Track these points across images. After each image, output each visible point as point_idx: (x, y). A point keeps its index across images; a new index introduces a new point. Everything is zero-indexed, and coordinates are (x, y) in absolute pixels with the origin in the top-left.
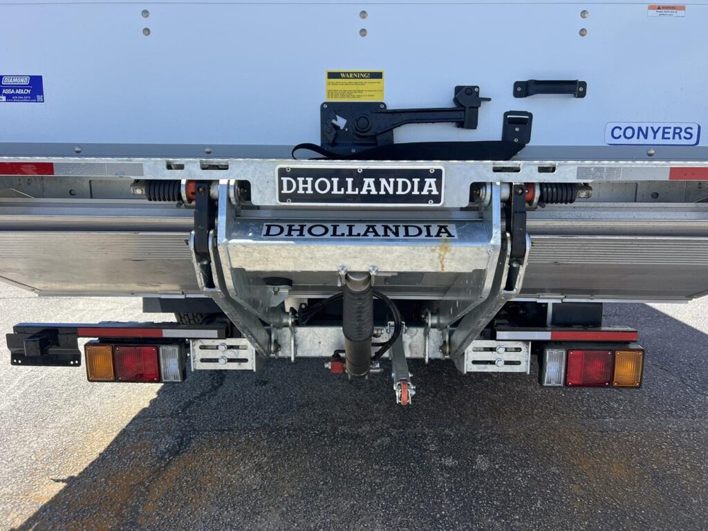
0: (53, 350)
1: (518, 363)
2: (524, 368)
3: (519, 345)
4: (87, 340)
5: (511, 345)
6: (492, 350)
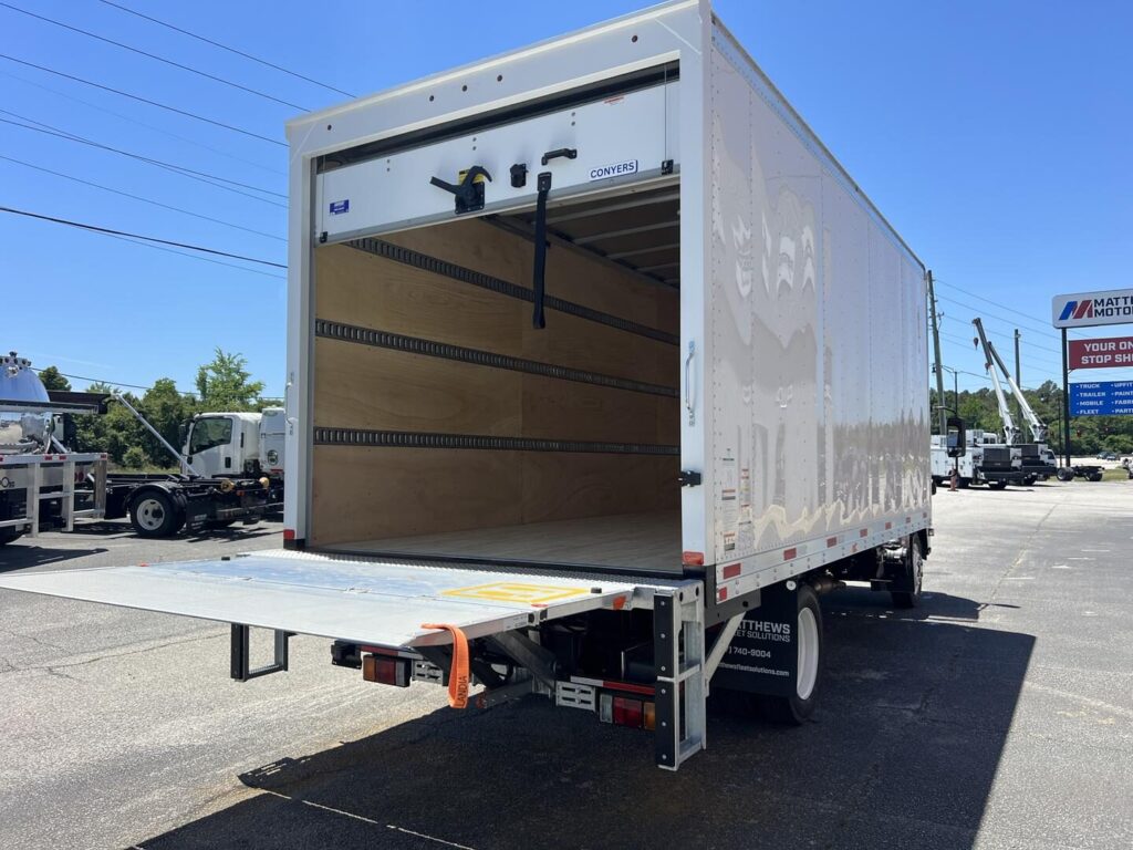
0: (350, 657)
1: (589, 703)
2: (592, 707)
3: (589, 689)
4: (366, 653)
5: (584, 688)
6: (573, 690)
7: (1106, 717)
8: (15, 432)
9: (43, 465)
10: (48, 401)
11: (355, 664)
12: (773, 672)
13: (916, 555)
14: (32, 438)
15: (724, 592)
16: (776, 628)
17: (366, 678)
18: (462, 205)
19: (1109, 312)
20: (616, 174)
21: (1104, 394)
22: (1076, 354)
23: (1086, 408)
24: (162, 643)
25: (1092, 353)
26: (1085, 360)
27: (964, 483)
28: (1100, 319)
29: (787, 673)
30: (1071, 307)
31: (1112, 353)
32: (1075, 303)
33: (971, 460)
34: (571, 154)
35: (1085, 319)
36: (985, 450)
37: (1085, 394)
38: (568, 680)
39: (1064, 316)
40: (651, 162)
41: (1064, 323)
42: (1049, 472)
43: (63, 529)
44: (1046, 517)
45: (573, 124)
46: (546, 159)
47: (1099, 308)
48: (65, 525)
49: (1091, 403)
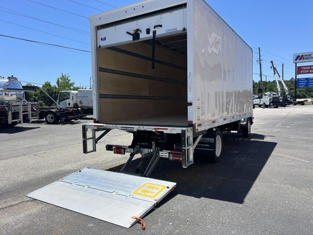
0: (110, 148)
2: (168, 157)
3: (167, 153)
4: (114, 147)
5: (166, 153)
6: (163, 153)
7: (289, 159)
8: (14, 97)
9: (23, 105)
10: (22, 88)
11: (111, 150)
12: (210, 150)
13: (249, 124)
14: (19, 98)
15: (197, 130)
16: (211, 139)
17: (115, 153)
18: (134, 39)
19: (309, 58)
20: (172, 31)
21: (306, 81)
22: (299, 70)
23: (301, 85)
24: (61, 148)
25: (303, 70)
26: (301, 72)
27: (267, 106)
28: (306, 60)
29: (213, 150)
30: (298, 57)
31: (309, 70)
32: (299, 56)
33: (269, 100)
34: (161, 26)
35: (302, 60)
36: (273, 97)
37: (301, 81)
38: (162, 151)
39: (296, 60)
40: (180, 28)
41: (296, 62)
42: (290, 103)
43: (29, 122)
44: (287, 115)
45: (161, 18)
46: (155, 27)
47: (306, 57)
48: (29, 121)
49: (303, 84)
